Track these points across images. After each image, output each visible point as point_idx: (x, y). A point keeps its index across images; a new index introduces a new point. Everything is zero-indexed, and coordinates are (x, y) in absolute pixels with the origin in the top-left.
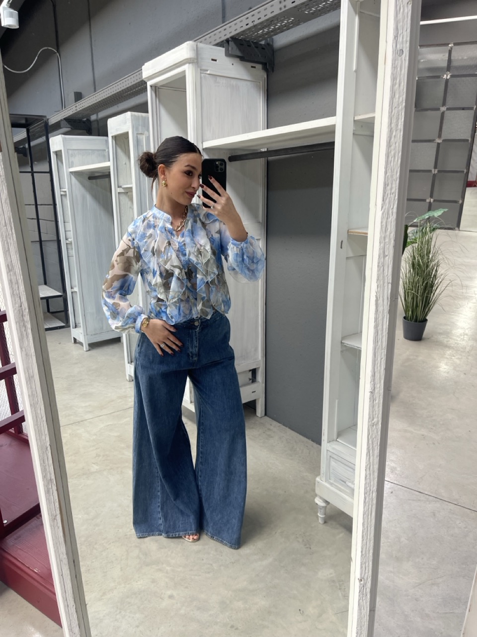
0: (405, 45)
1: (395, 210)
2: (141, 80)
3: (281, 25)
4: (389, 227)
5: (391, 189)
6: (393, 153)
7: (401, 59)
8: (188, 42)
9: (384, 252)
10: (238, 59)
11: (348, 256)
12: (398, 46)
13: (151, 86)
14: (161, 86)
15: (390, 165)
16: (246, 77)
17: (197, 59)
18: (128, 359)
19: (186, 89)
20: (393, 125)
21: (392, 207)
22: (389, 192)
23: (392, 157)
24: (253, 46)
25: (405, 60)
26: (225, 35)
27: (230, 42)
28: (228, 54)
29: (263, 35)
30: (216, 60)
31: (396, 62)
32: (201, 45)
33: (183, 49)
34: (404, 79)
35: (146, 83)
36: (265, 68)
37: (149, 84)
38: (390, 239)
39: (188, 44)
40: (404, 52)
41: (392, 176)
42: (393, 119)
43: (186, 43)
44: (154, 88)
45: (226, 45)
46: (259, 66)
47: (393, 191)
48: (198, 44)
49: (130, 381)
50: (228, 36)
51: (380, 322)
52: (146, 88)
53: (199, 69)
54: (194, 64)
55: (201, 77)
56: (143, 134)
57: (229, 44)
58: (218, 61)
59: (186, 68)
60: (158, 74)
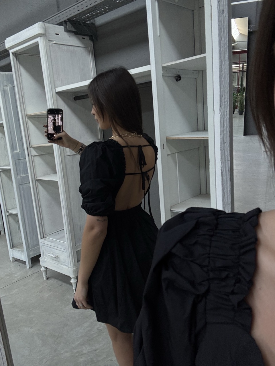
0: (225, 7)
1: (228, 112)
2: (4, 49)
3: (101, 10)
4: (225, 124)
5: (225, 99)
6: (223, 75)
7: (223, 16)
8: (39, 23)
9: (224, 140)
10: (73, 33)
11: (168, 154)
12: (221, 8)
13: (13, 53)
14: (19, 53)
15: (223, 84)
16: (80, 45)
17: (46, 34)
18: (11, 246)
19: (40, 55)
20: (222, 58)
21: (226, 110)
22: (224, 101)
23: (223, 79)
24: (83, 25)
25: (226, 16)
26: (63, 18)
27: (67, 22)
28: (67, 30)
29: (89, 17)
30: (58, 34)
31: (221, 18)
32: (47, 25)
33: (35, 27)
34: (226, 29)
35: (8, 51)
36: (91, 39)
37: (11, 52)
38: (227, 132)
39: (38, 24)
40: (225, 11)
41: (224, 90)
42: (222, 54)
43: (37, 23)
44: (15, 54)
45: (64, 24)
46: (87, 38)
47: (226, 100)
48: (46, 24)
49: (13, 262)
50: (66, 18)
51: (226, 186)
52: (9, 54)
53: (48, 41)
54: (44, 37)
55: (49, 46)
56: (8, 86)
57: (66, 24)
58: (59, 35)
59: (38, 39)
60: (17, 45)
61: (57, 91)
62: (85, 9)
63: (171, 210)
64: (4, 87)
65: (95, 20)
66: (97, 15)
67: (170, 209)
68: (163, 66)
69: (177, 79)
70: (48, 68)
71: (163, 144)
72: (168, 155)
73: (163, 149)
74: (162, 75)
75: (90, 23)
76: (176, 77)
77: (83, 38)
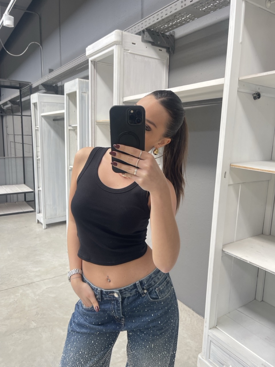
10: (150, 44)
13: (91, 61)
14: (98, 61)
16: (155, 56)
17: (122, 42)
19: (113, 64)
24: (161, 36)
26: (142, 28)
28: (144, 41)
32: (125, 33)
33: (112, 35)
35: (88, 60)
36: (168, 51)
39: (116, 32)
44: (93, 63)
45: (142, 34)
46: (164, 50)
48: (123, 32)
50: (144, 28)
53: (123, 49)
54: (120, 45)
55: (124, 55)
56: (86, 93)
57: (144, 33)
58: (136, 44)
59: (114, 48)
60: (96, 53)
61: (124, 101)
62: (165, 17)
63: (222, 250)
64: (83, 94)
65: (174, 32)
66: (177, 26)
67: (222, 248)
68: (240, 79)
69: (256, 97)
70: (119, 76)
71: (226, 172)
72: (229, 185)
73: (225, 177)
74: (237, 91)
75: (170, 35)
76: (255, 94)
77: (160, 50)
